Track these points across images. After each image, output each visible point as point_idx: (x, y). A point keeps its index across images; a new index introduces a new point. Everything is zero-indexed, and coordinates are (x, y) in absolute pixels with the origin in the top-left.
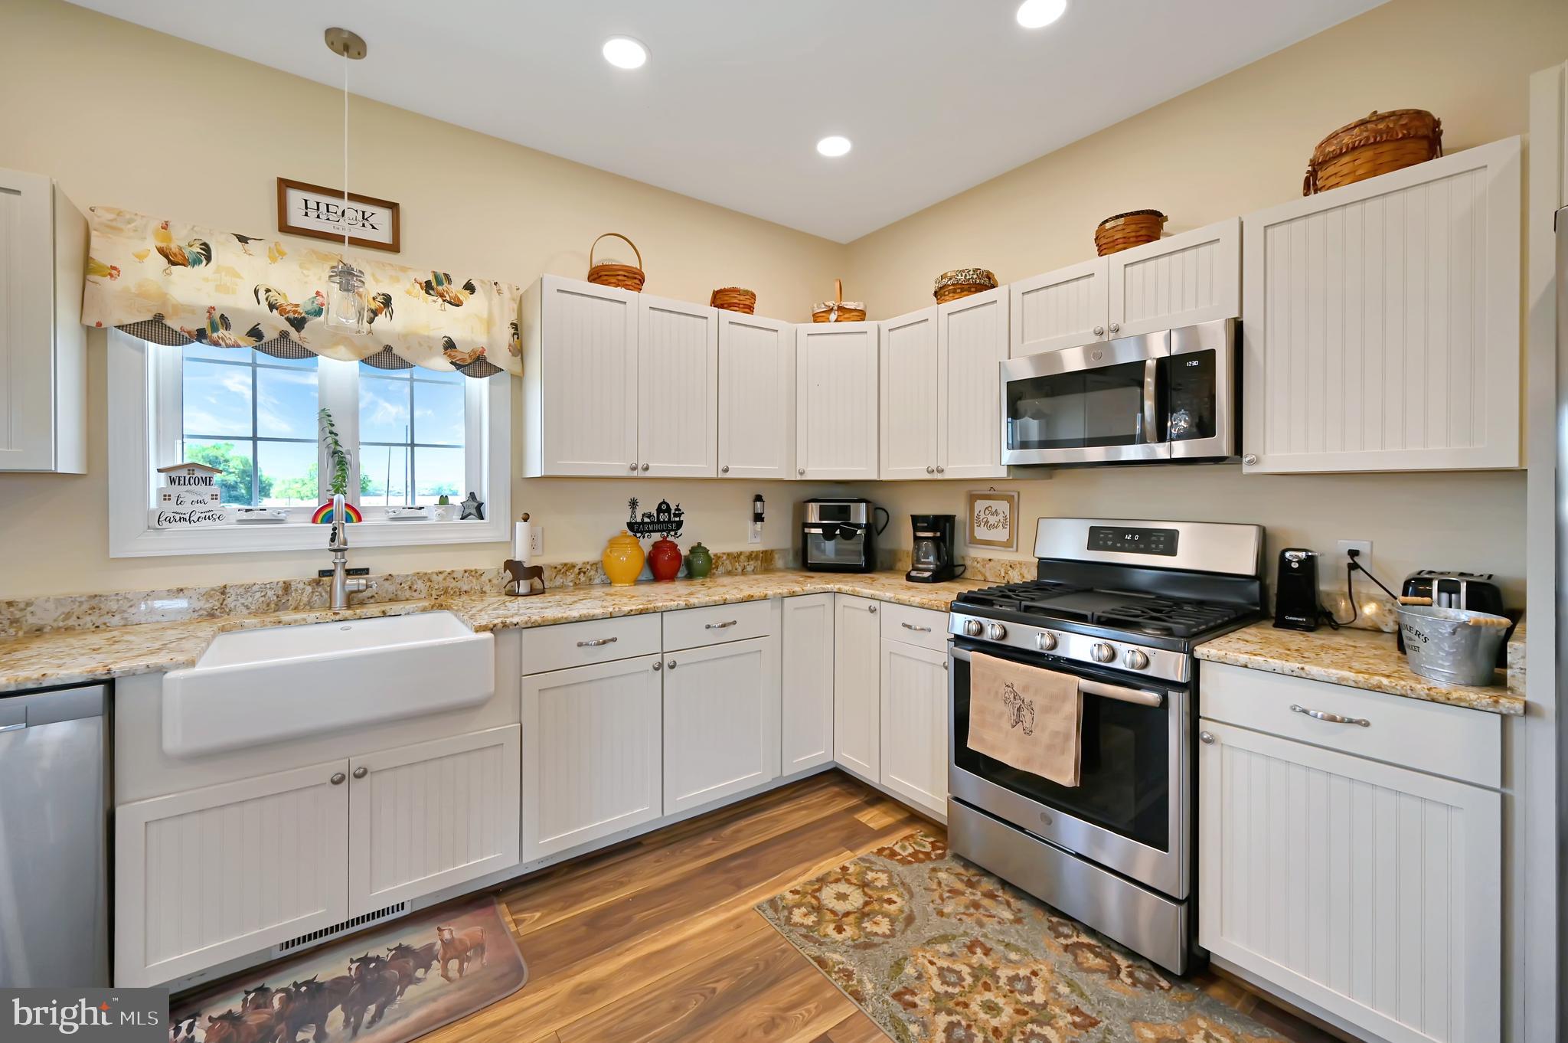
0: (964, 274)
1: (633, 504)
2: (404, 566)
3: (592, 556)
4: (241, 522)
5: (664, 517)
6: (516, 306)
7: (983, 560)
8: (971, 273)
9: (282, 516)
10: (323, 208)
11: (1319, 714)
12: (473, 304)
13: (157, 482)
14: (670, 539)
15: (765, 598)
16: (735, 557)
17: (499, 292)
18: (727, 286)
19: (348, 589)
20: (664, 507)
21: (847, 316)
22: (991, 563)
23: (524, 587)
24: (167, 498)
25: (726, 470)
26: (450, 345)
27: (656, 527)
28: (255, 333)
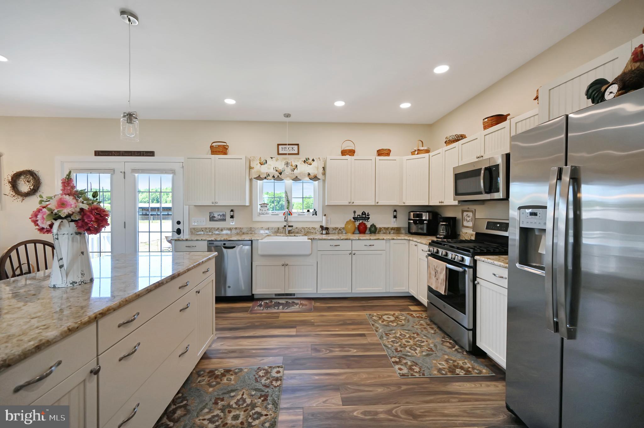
0: (452, 137)
1: (355, 212)
2: (300, 226)
3: (343, 226)
4: (272, 215)
5: (364, 216)
6: (324, 163)
7: (465, 233)
8: (454, 136)
9: (278, 214)
10: (285, 148)
11: (498, 276)
12: (314, 164)
13: (259, 207)
14: (364, 222)
15: (383, 239)
16: (387, 229)
17: (320, 160)
18: (380, 148)
19: (289, 230)
20: (364, 213)
21: (421, 152)
22: (467, 234)
23: (324, 232)
24: (260, 210)
25: (378, 203)
26: (309, 174)
27: (361, 219)
28: (274, 177)
